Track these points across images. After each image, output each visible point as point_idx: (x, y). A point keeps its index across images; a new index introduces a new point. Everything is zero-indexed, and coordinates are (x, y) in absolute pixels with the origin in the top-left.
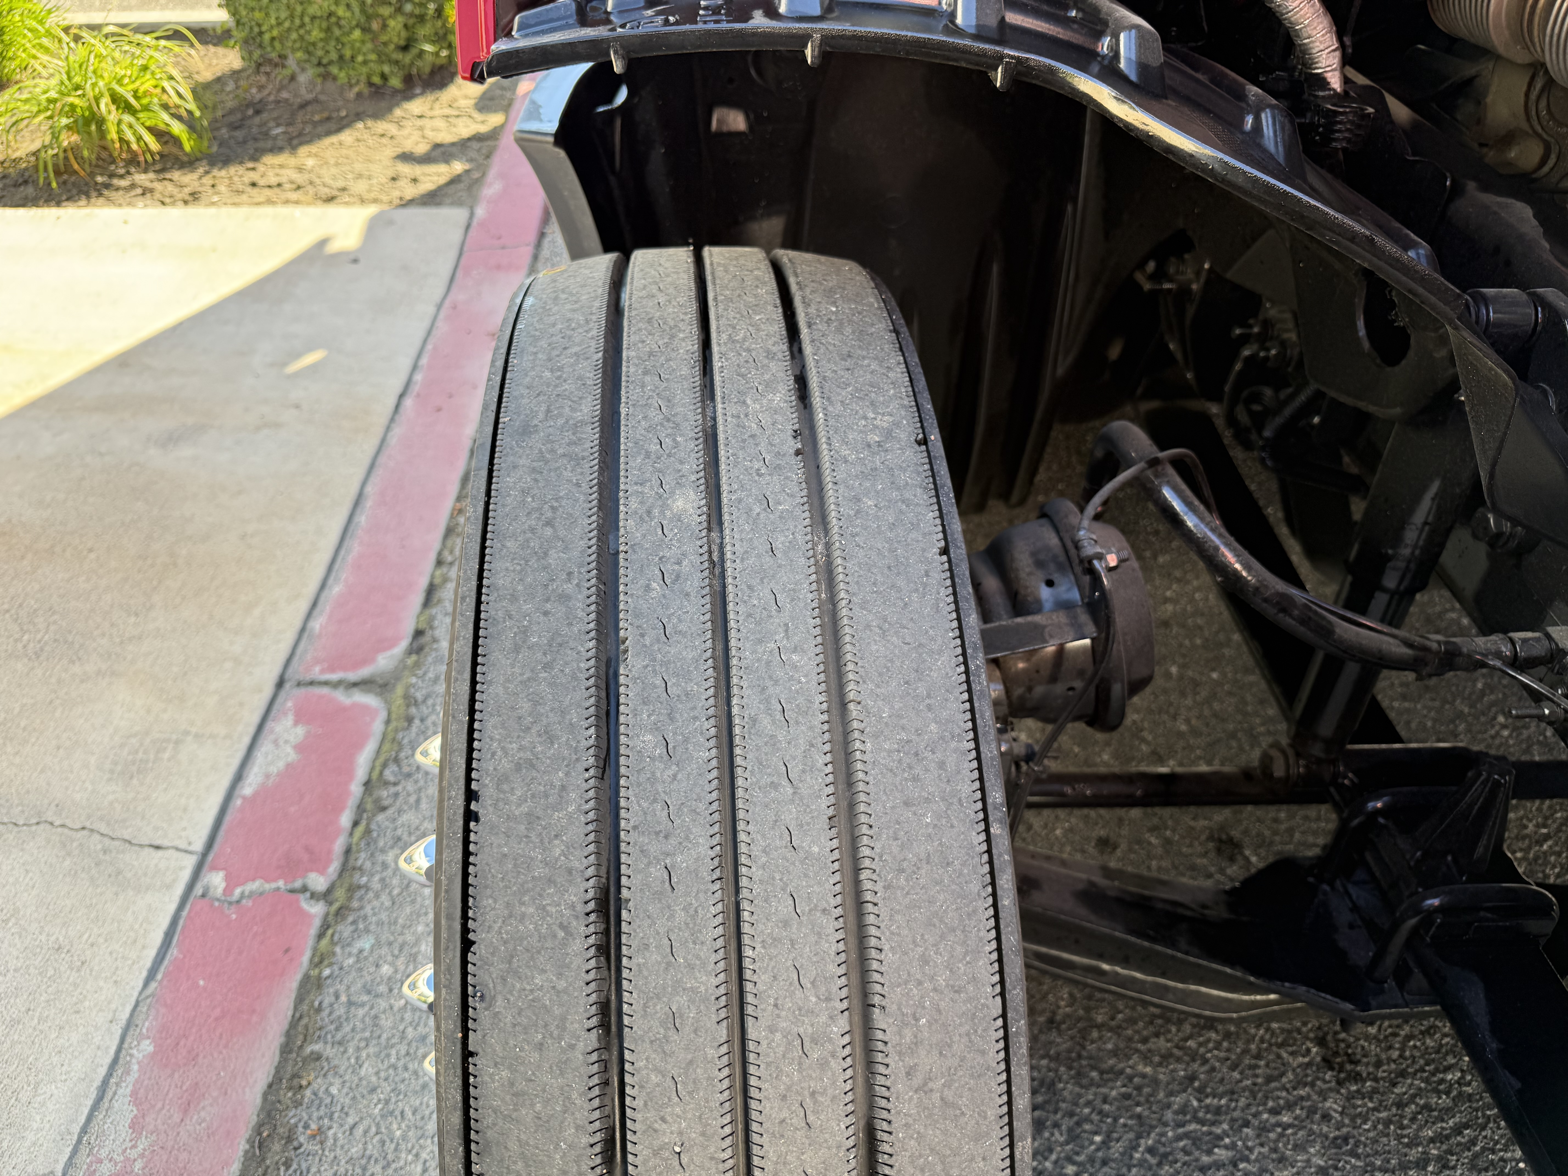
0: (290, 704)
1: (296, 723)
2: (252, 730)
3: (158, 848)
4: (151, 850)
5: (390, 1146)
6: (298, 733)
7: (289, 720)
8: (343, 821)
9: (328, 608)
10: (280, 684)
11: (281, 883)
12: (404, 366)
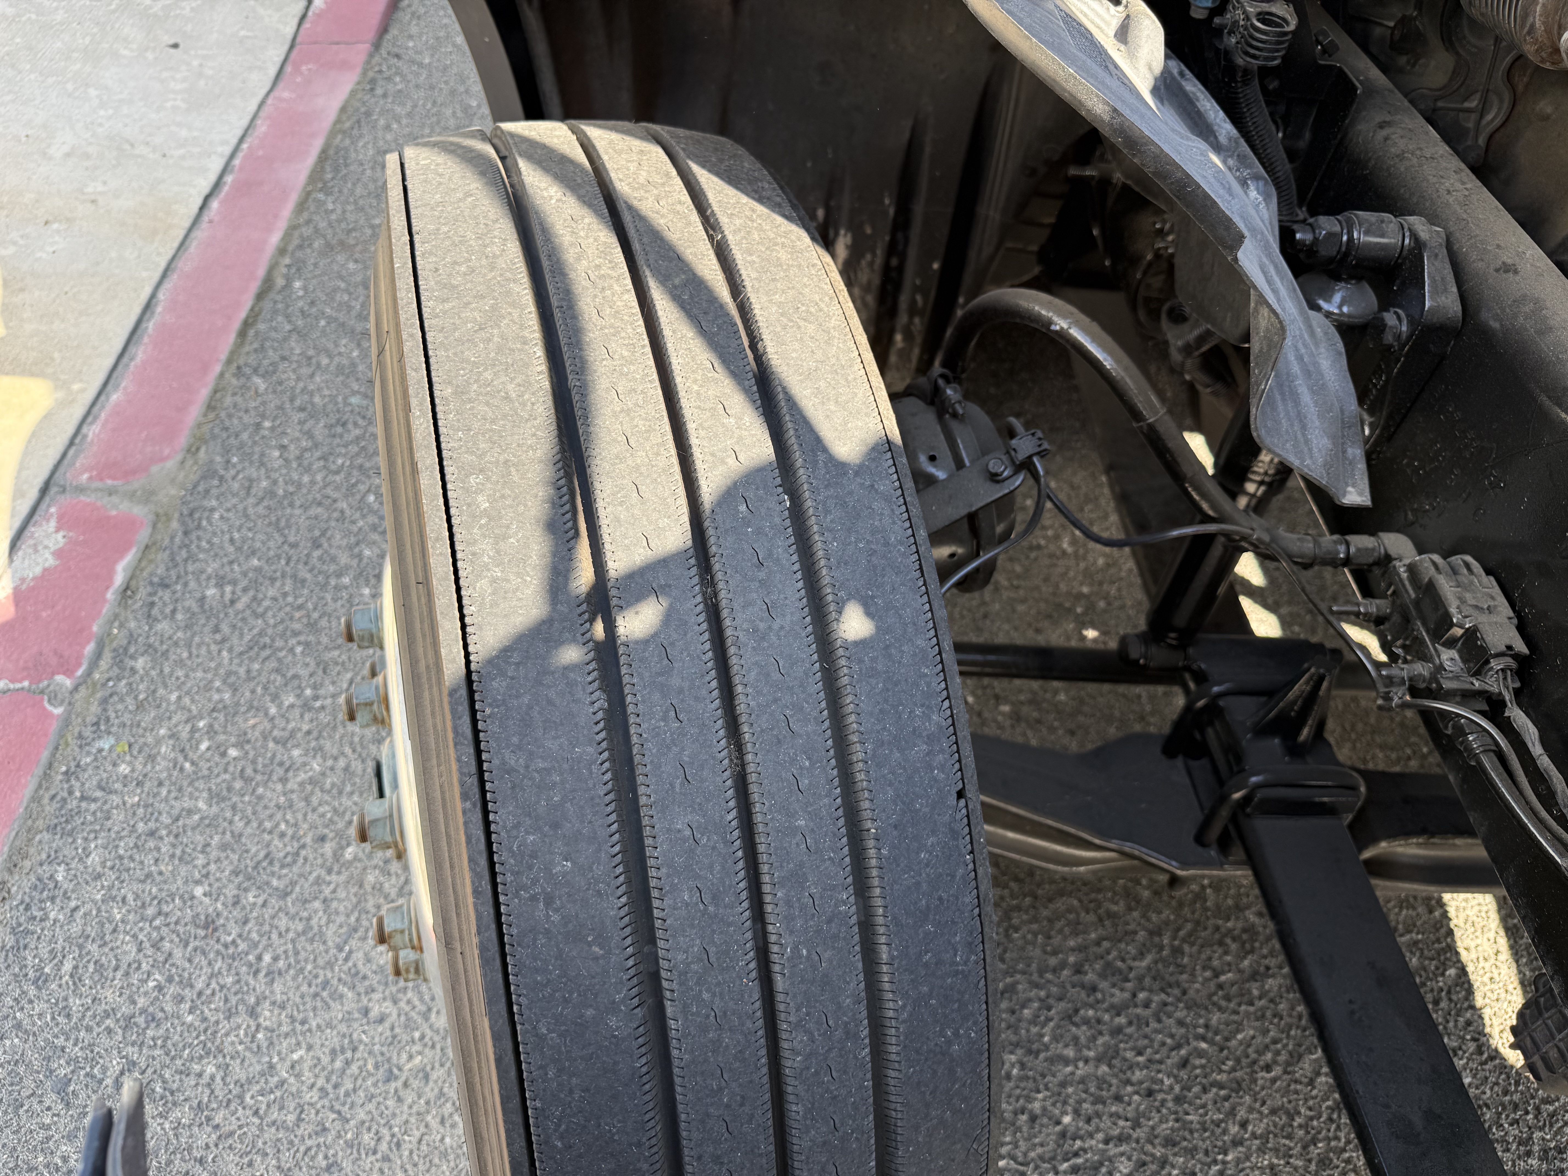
0: (53, 510)
1: (58, 528)
5: (108, 927)
6: (59, 540)
7: (53, 523)
8: (95, 628)
9: (103, 415)
10: (45, 490)
11: (26, 684)
12: (216, 165)
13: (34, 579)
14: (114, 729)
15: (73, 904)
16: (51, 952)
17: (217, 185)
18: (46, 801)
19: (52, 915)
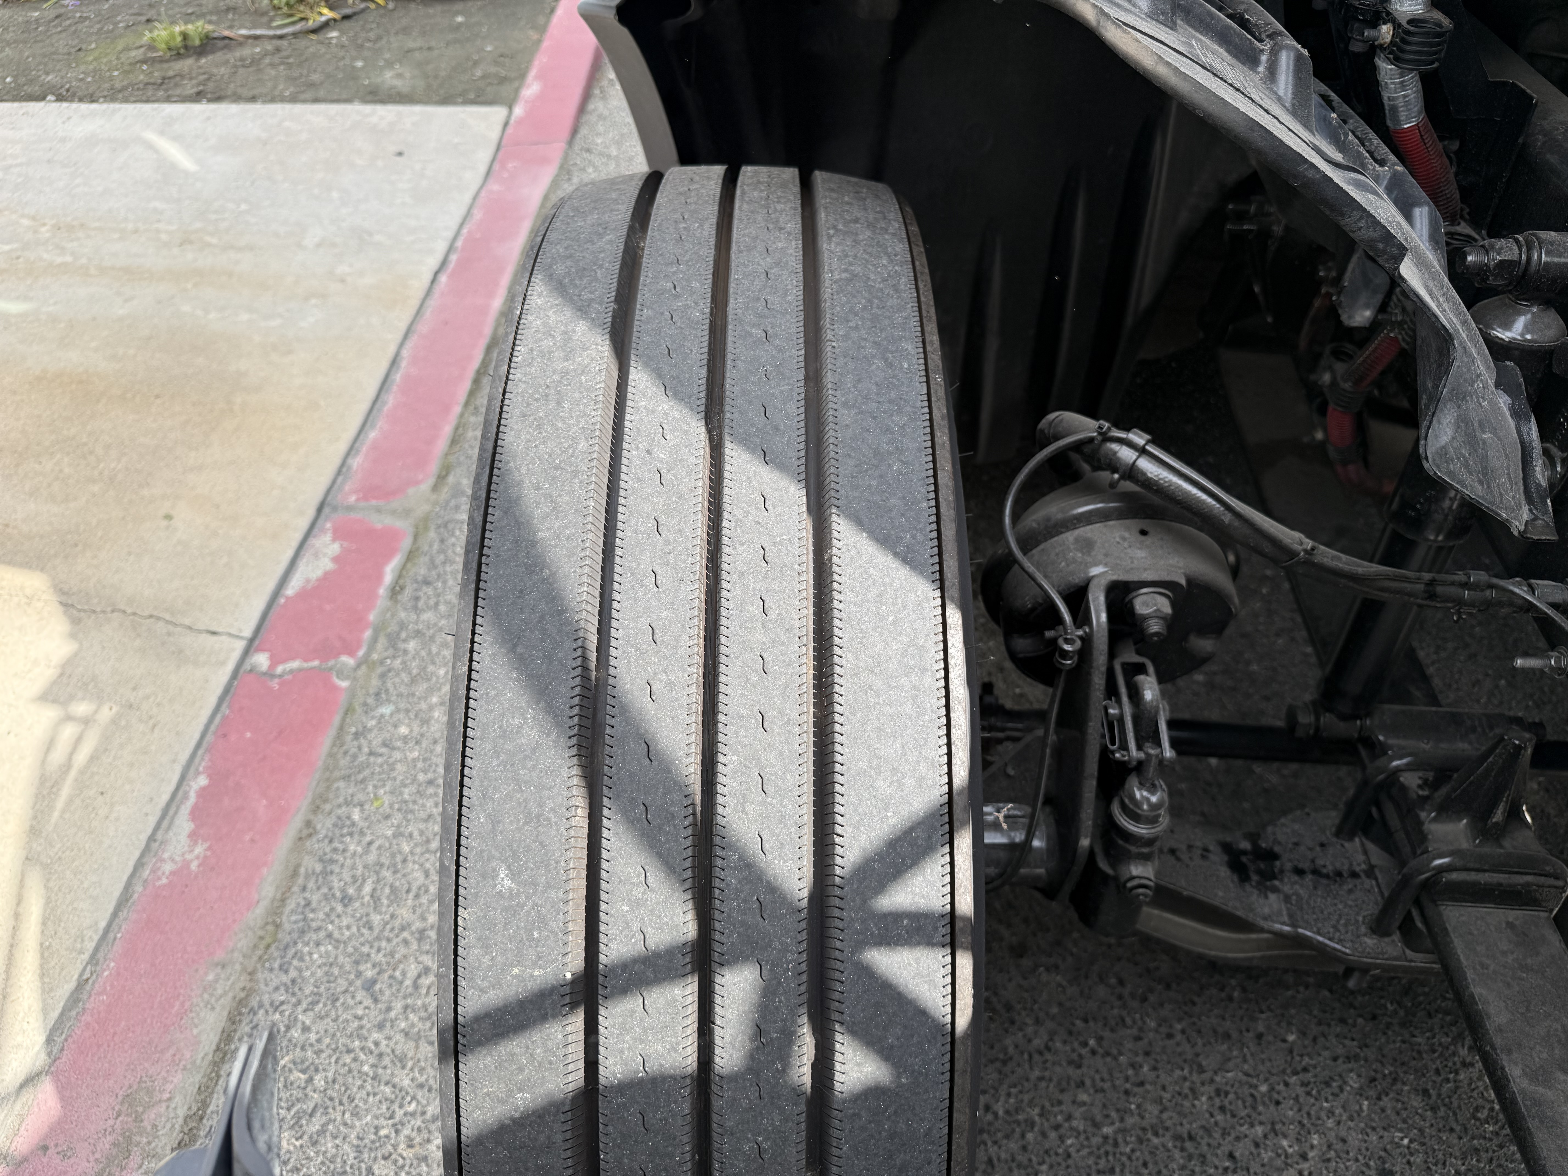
0: (328, 525)
1: (334, 540)
2: (295, 544)
3: (214, 633)
4: (209, 636)
5: (399, 858)
6: (335, 548)
7: (328, 537)
8: (372, 617)
9: (364, 449)
10: (320, 510)
11: (316, 663)
12: (441, 247)
13: (317, 580)
14: (394, 698)
15: (368, 838)
16: (353, 877)
17: (444, 263)
18: (340, 756)
19: (352, 847)
